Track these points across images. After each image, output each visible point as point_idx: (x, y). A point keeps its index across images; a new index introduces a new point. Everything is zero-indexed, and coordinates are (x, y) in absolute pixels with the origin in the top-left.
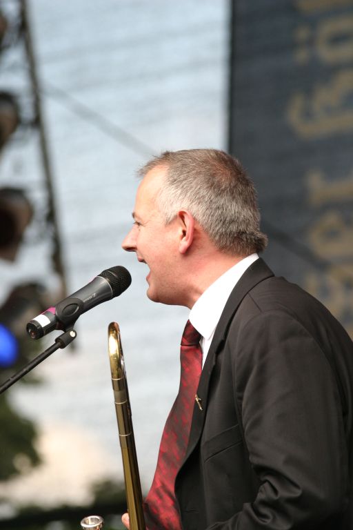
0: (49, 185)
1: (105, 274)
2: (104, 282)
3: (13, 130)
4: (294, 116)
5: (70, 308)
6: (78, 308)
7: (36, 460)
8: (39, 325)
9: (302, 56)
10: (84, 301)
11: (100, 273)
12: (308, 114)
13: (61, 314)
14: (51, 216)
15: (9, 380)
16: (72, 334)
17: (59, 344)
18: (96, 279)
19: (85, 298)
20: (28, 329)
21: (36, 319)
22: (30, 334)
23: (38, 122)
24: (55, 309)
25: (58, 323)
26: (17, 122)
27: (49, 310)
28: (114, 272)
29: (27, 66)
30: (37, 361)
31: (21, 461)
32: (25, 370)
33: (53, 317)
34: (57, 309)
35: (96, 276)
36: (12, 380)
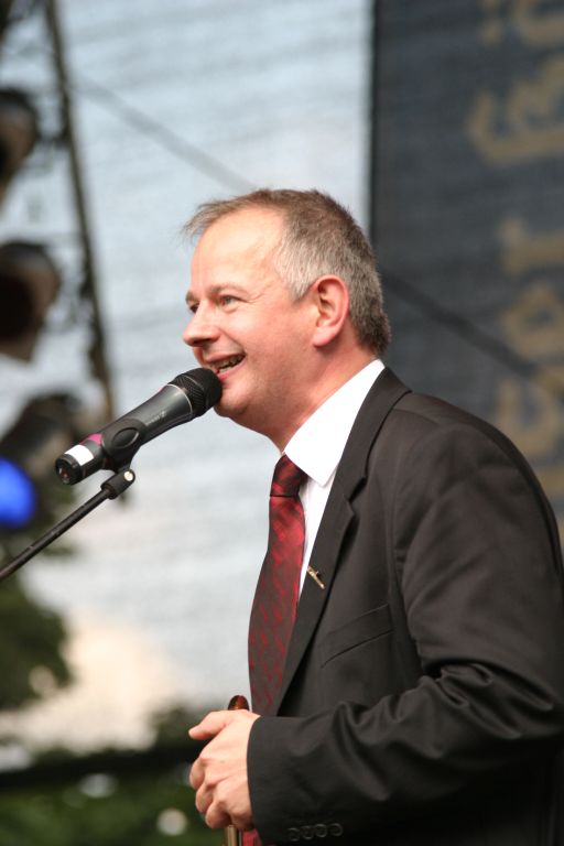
0: (85, 239)
1: (179, 381)
2: (179, 393)
3: (29, 150)
4: (478, 128)
5: (124, 434)
6: (137, 435)
7: (64, 677)
8: (76, 462)
9: (491, 33)
10: (147, 424)
11: (172, 378)
12: (500, 127)
13: (110, 443)
14: (89, 288)
15: (28, 549)
16: (128, 476)
17: (107, 491)
18: (165, 389)
19: (148, 418)
20: (57, 468)
21: (70, 452)
22: (61, 476)
23: (66, 138)
24: (100, 436)
25: (105, 460)
26: (35, 137)
27: (91, 438)
28: (195, 378)
29: (49, 48)
30: (72, 519)
31: (41, 679)
32: (53, 534)
33: (97, 449)
34: (104, 436)
35: (165, 384)
36: (33, 549)
